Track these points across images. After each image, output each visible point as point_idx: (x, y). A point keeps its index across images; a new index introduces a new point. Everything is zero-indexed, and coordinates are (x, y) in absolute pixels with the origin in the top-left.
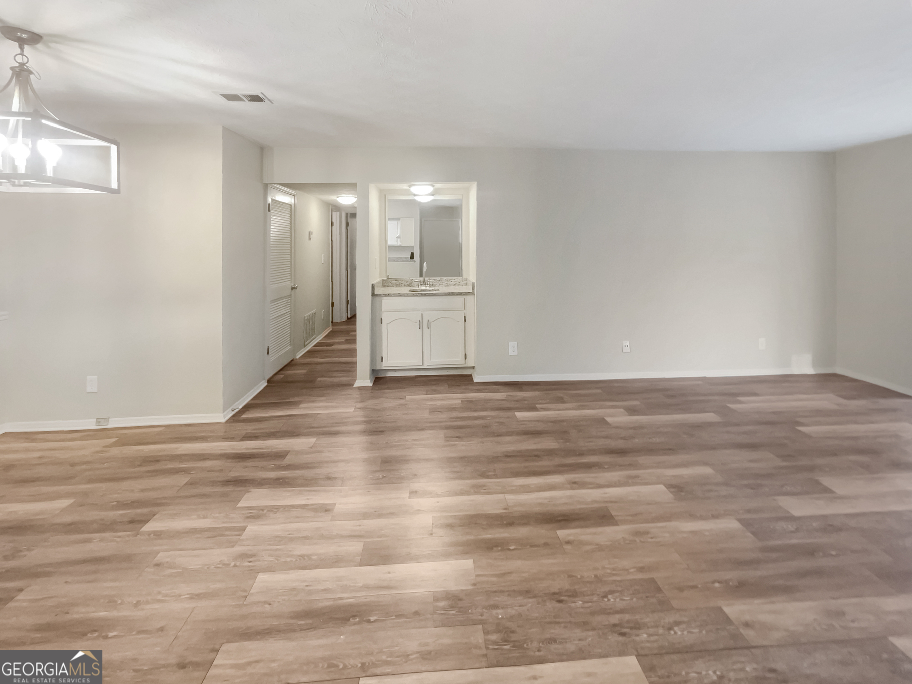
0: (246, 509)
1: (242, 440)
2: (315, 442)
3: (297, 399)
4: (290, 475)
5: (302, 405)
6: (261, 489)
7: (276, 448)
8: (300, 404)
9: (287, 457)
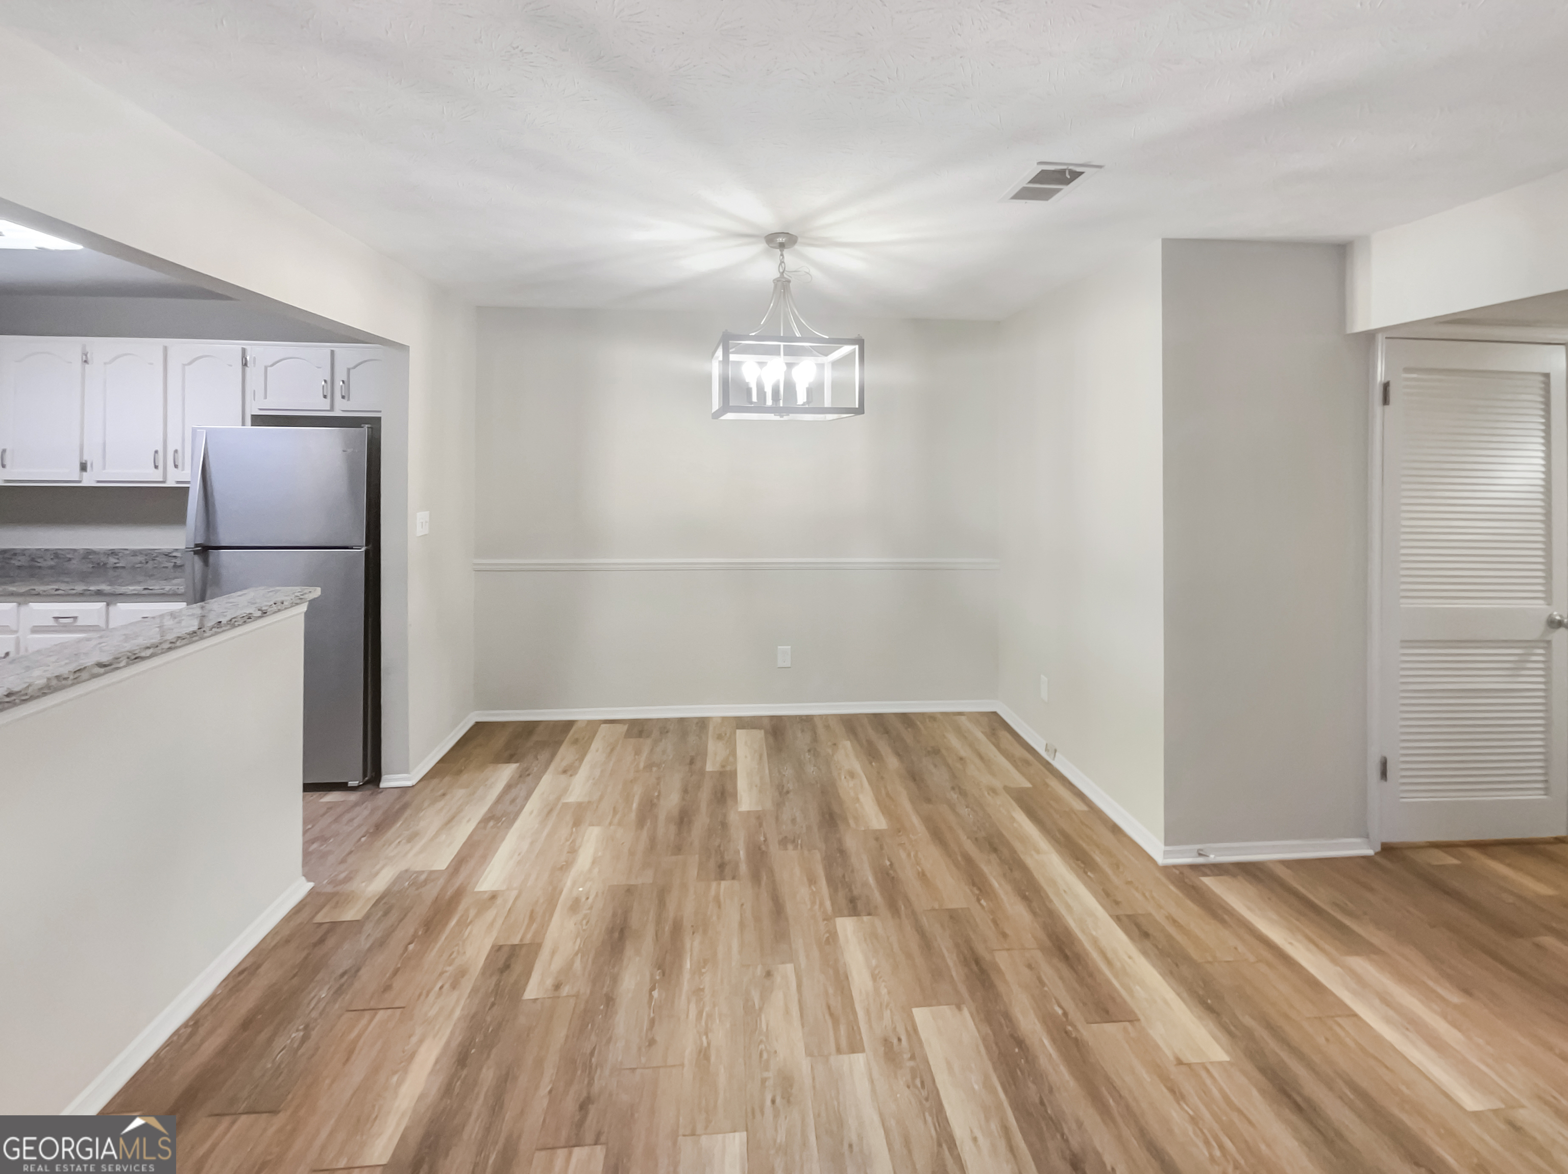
0: (910, 1028)
1: (1118, 919)
2: (1212, 1063)
3: (1377, 937)
4: (1043, 1061)
5: (1358, 963)
6: (975, 1024)
7: (1130, 992)
8: (1357, 954)
9: (1109, 1027)
